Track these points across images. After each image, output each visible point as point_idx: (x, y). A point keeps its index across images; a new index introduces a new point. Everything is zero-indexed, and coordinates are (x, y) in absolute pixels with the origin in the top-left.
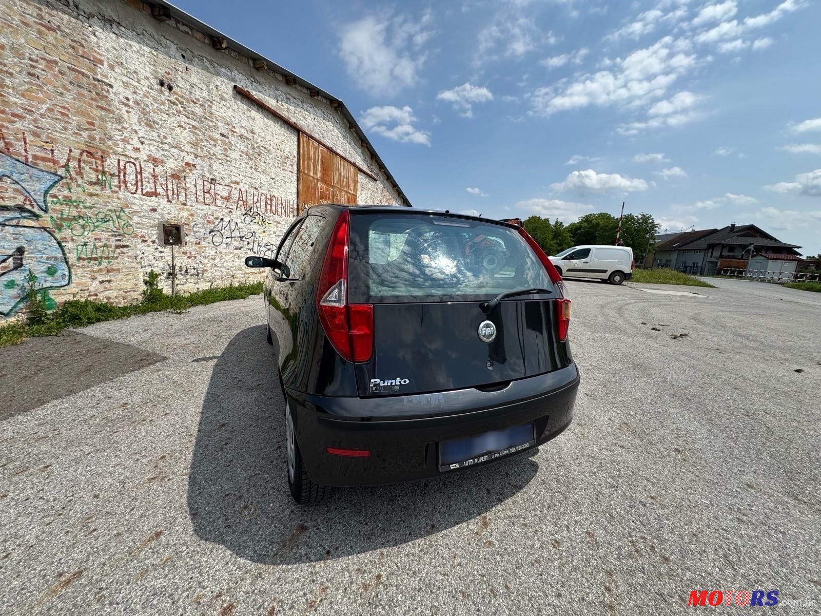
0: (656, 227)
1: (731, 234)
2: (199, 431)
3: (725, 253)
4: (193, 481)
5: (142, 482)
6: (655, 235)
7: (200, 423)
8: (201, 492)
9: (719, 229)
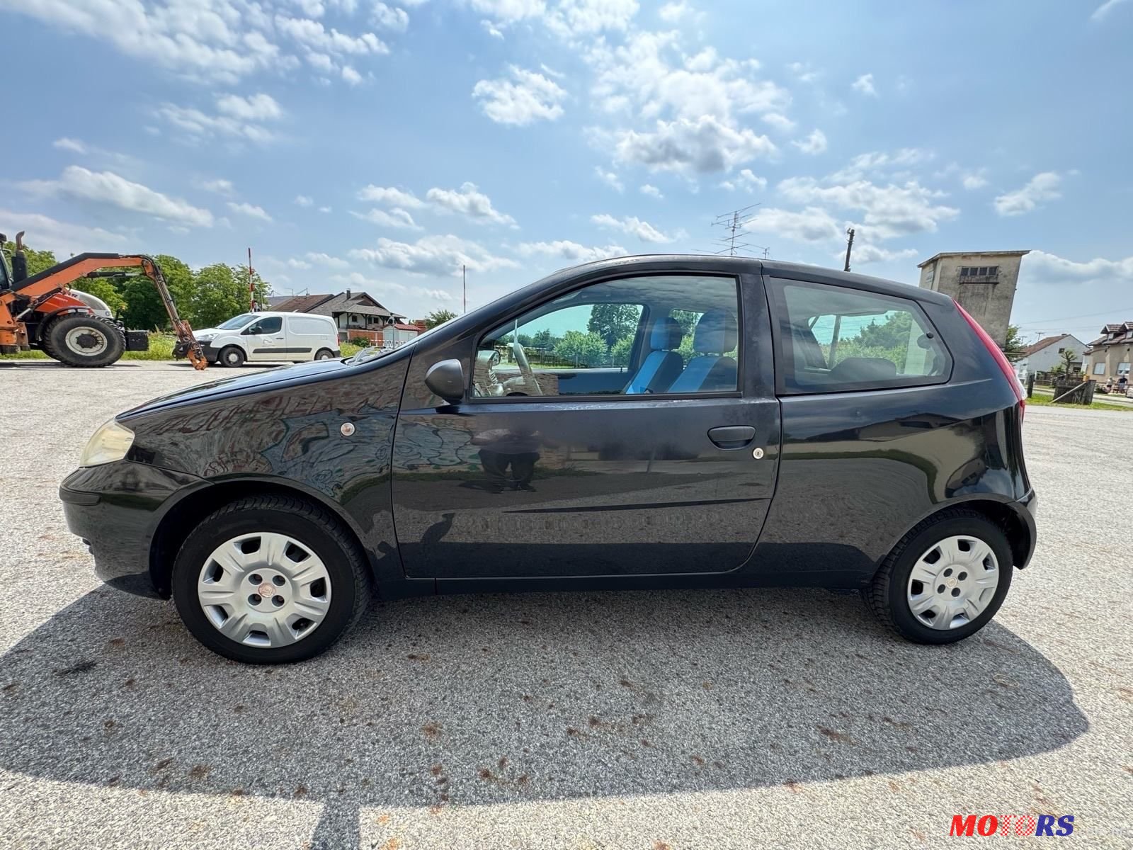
0: (265, 287)
1: (349, 302)
2: (869, 773)
3: (351, 323)
4: (1007, 753)
5: (1085, 837)
6: (266, 296)
7: (840, 777)
8: (1021, 736)
9: (335, 295)
